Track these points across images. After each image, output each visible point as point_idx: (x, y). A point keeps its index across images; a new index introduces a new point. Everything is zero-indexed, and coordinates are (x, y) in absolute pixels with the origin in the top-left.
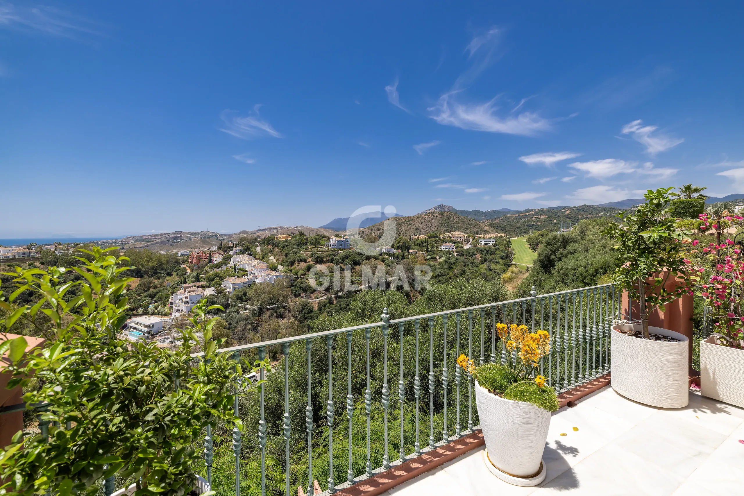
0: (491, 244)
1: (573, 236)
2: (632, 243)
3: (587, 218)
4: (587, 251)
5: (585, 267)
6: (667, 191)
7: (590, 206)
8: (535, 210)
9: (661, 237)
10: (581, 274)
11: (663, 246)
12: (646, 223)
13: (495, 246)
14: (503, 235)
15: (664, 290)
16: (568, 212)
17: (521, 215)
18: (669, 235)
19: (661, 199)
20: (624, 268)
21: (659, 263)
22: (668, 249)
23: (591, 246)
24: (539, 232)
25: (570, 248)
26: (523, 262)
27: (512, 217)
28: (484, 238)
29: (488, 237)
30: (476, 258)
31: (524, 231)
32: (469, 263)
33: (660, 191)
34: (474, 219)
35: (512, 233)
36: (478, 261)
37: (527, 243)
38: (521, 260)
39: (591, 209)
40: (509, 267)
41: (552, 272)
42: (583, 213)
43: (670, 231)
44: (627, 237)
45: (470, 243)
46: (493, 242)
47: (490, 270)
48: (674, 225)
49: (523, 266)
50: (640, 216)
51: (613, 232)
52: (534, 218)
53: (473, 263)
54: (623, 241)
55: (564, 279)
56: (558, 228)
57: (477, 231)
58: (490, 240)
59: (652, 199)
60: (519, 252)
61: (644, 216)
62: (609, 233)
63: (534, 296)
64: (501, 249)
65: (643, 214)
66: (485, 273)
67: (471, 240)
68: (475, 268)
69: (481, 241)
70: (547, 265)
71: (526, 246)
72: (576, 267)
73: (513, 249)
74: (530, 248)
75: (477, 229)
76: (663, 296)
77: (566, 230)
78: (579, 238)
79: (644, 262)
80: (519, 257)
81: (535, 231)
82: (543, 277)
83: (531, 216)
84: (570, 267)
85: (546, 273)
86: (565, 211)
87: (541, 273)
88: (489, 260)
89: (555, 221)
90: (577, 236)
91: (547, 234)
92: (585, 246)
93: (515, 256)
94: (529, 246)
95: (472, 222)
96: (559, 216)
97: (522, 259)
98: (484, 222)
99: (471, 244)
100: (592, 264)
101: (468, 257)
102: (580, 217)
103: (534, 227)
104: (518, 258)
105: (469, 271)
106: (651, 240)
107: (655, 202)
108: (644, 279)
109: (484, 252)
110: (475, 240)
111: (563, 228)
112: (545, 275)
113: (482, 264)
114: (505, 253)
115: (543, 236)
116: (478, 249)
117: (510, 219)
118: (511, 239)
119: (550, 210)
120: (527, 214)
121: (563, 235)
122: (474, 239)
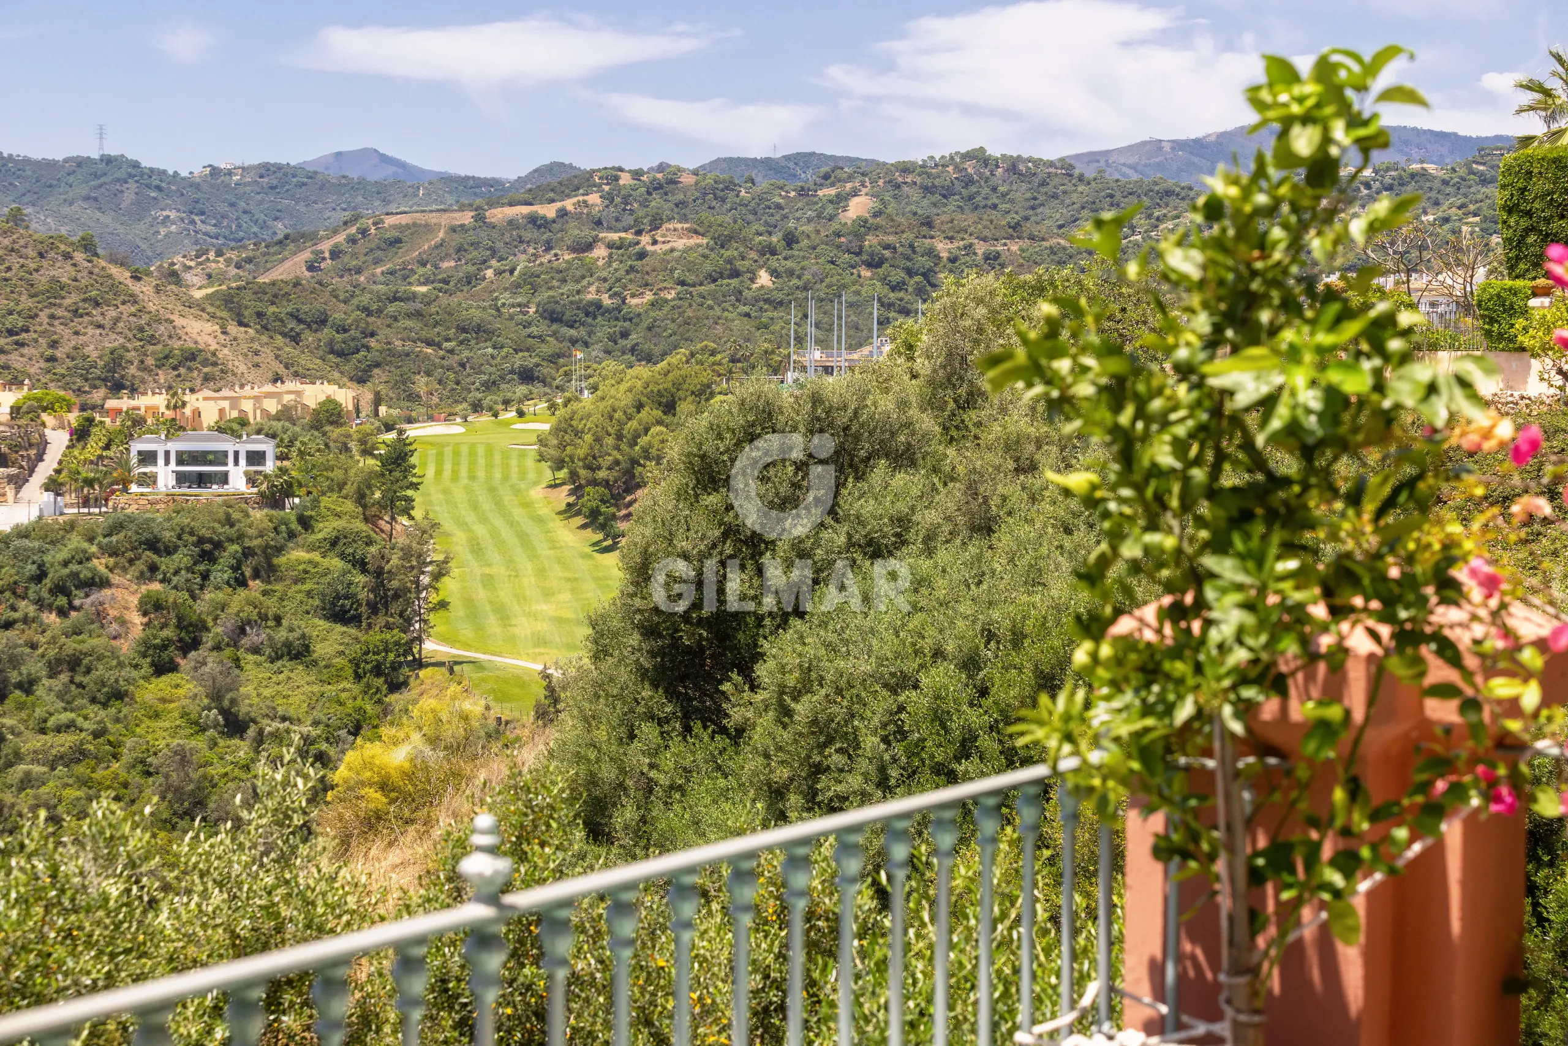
0: (238, 481)
1: (886, 404)
2: (1179, 447)
3: (993, 260)
4: (984, 527)
5: (970, 664)
6: (1372, 69)
7: (1013, 165)
8: (612, 175)
9: (1334, 398)
10: (940, 718)
11: (1345, 469)
12: (1254, 301)
13: (274, 498)
14: (345, 396)
15: (1355, 790)
16: (858, 207)
17: (499, 214)
18: (1379, 387)
19: (1338, 130)
20: (1128, 643)
21: (1328, 593)
22: (1378, 491)
23: (1011, 489)
24: (643, 371)
25: (867, 507)
26: (512, 643)
27: (428, 228)
28: (174, 428)
29: (210, 416)
30: (100, 615)
31: (519, 361)
32: (34, 666)
33: (1335, 67)
34: (88, 246)
35: (421, 385)
36: (126, 647)
37: (546, 468)
38: (492, 623)
39: (1021, 192)
40: (395, 687)
41: (736, 715)
42: (968, 219)
43: (1386, 357)
44: (1141, 404)
45: (45, 470)
46: (256, 458)
47: (235, 726)
48: (1405, 319)
49: (519, 681)
50: (1219, 244)
51: (1063, 365)
52: (600, 252)
53: (74, 663)
54: (1116, 430)
55: (818, 770)
56: (782, 341)
57: (116, 361)
58: (228, 445)
59: (1288, 122)
60: (477, 549)
61: (1243, 248)
62: (1036, 371)
63: (493, 900)
64: (325, 529)
65: (1240, 236)
66: (183, 757)
67: (58, 440)
68: (98, 714)
69: (148, 458)
70: (697, 652)
71: (537, 493)
72: (910, 666)
73: (429, 529)
74: (570, 511)
75: (113, 341)
76: (1346, 832)
77: (841, 358)
78: (927, 423)
79: (1240, 587)
80: (481, 595)
81: (611, 365)
82: (668, 760)
83: (575, 232)
84: (866, 667)
85: (687, 729)
86: (841, 200)
87: (648, 731)
88: (218, 631)
89: (764, 278)
90: (913, 412)
91: (704, 393)
92: (972, 489)
93: (449, 587)
94: (563, 496)
95: (63, 273)
96: (790, 240)
97: (504, 617)
98: (173, 276)
99: (53, 486)
100: (1018, 638)
101: (26, 607)
102: (943, 248)
103: (604, 329)
104: (469, 603)
105: (33, 742)
106: (1276, 424)
107: (1304, 141)
108: (1237, 715)
109: (182, 558)
110: (93, 447)
111: (823, 344)
112: (676, 745)
113: (162, 668)
114: (361, 565)
115: (669, 407)
116: (117, 527)
117: (409, 255)
118: (413, 432)
119: (730, 186)
120: (549, 211)
121: (816, 399)
122: (81, 434)
